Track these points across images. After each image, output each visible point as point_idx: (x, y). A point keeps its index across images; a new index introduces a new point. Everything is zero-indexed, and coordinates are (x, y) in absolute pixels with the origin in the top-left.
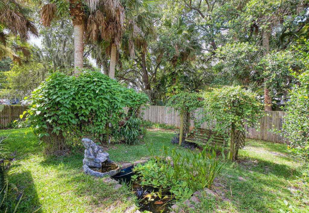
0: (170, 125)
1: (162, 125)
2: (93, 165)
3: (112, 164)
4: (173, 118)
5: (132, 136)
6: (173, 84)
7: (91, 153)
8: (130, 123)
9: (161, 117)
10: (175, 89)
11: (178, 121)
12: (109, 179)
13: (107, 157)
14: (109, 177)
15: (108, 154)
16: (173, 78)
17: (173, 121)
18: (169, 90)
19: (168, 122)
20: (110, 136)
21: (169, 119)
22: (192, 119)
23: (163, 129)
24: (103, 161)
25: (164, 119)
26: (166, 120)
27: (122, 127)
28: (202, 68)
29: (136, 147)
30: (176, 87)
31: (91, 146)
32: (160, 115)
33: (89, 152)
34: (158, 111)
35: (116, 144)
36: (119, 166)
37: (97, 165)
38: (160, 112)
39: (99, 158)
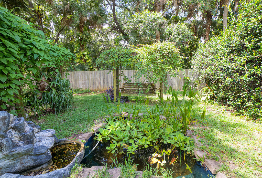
0: (85, 89)
1: (76, 90)
2: (31, 163)
3: (64, 144)
4: (87, 82)
5: (63, 101)
6: (81, 50)
7: (17, 140)
8: (58, 84)
9: (73, 83)
10: (84, 56)
11: (92, 85)
12: (83, 171)
13: (53, 136)
14: (80, 168)
15: (53, 131)
16: (82, 44)
17: (87, 85)
18: (79, 56)
19: (82, 87)
20: (25, 107)
21: (83, 83)
22: (122, 76)
23: (79, 94)
24: (51, 146)
25: (78, 85)
26: (80, 85)
27: (45, 92)
28: (101, 41)
29: (71, 113)
30: (86, 53)
31: (12, 125)
32: (73, 81)
33: (12, 141)
34: (70, 77)
35: (40, 117)
36: (80, 141)
37: (43, 158)
38: (72, 78)
39: (41, 144)
